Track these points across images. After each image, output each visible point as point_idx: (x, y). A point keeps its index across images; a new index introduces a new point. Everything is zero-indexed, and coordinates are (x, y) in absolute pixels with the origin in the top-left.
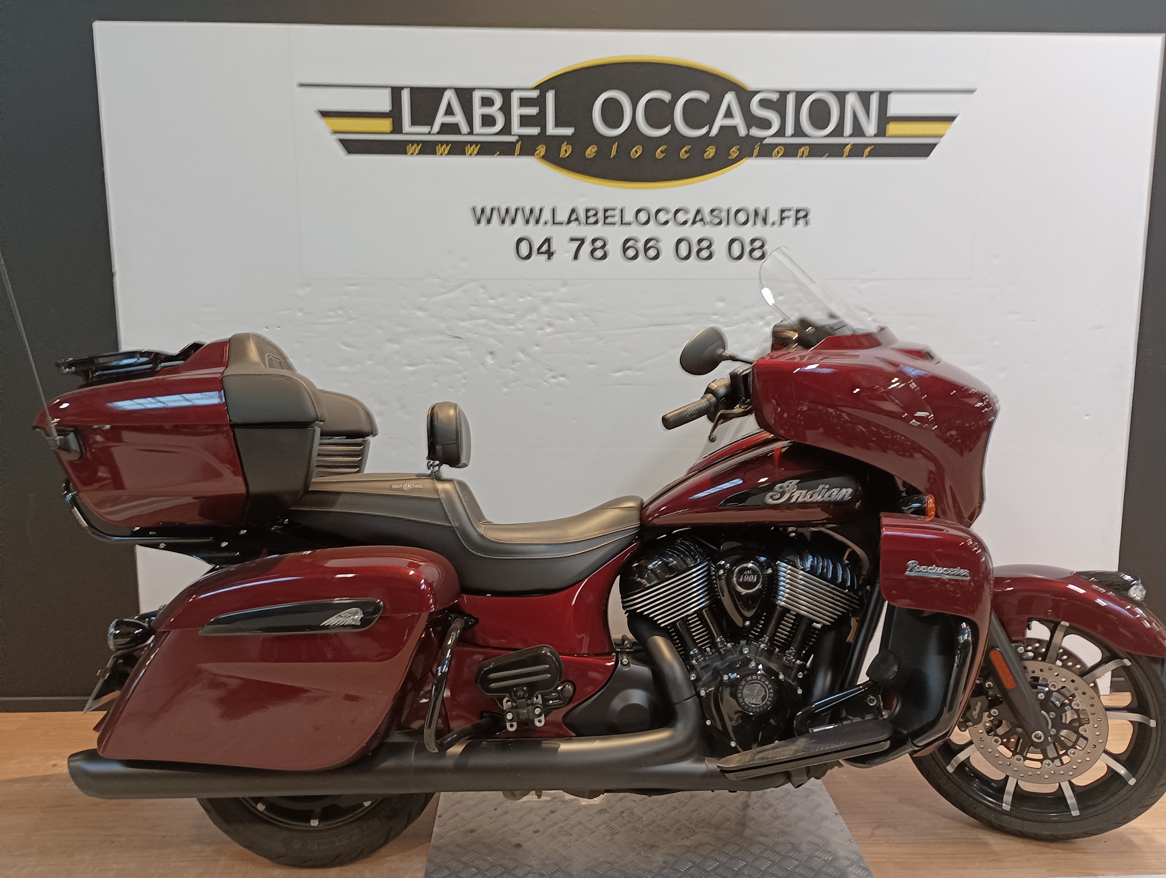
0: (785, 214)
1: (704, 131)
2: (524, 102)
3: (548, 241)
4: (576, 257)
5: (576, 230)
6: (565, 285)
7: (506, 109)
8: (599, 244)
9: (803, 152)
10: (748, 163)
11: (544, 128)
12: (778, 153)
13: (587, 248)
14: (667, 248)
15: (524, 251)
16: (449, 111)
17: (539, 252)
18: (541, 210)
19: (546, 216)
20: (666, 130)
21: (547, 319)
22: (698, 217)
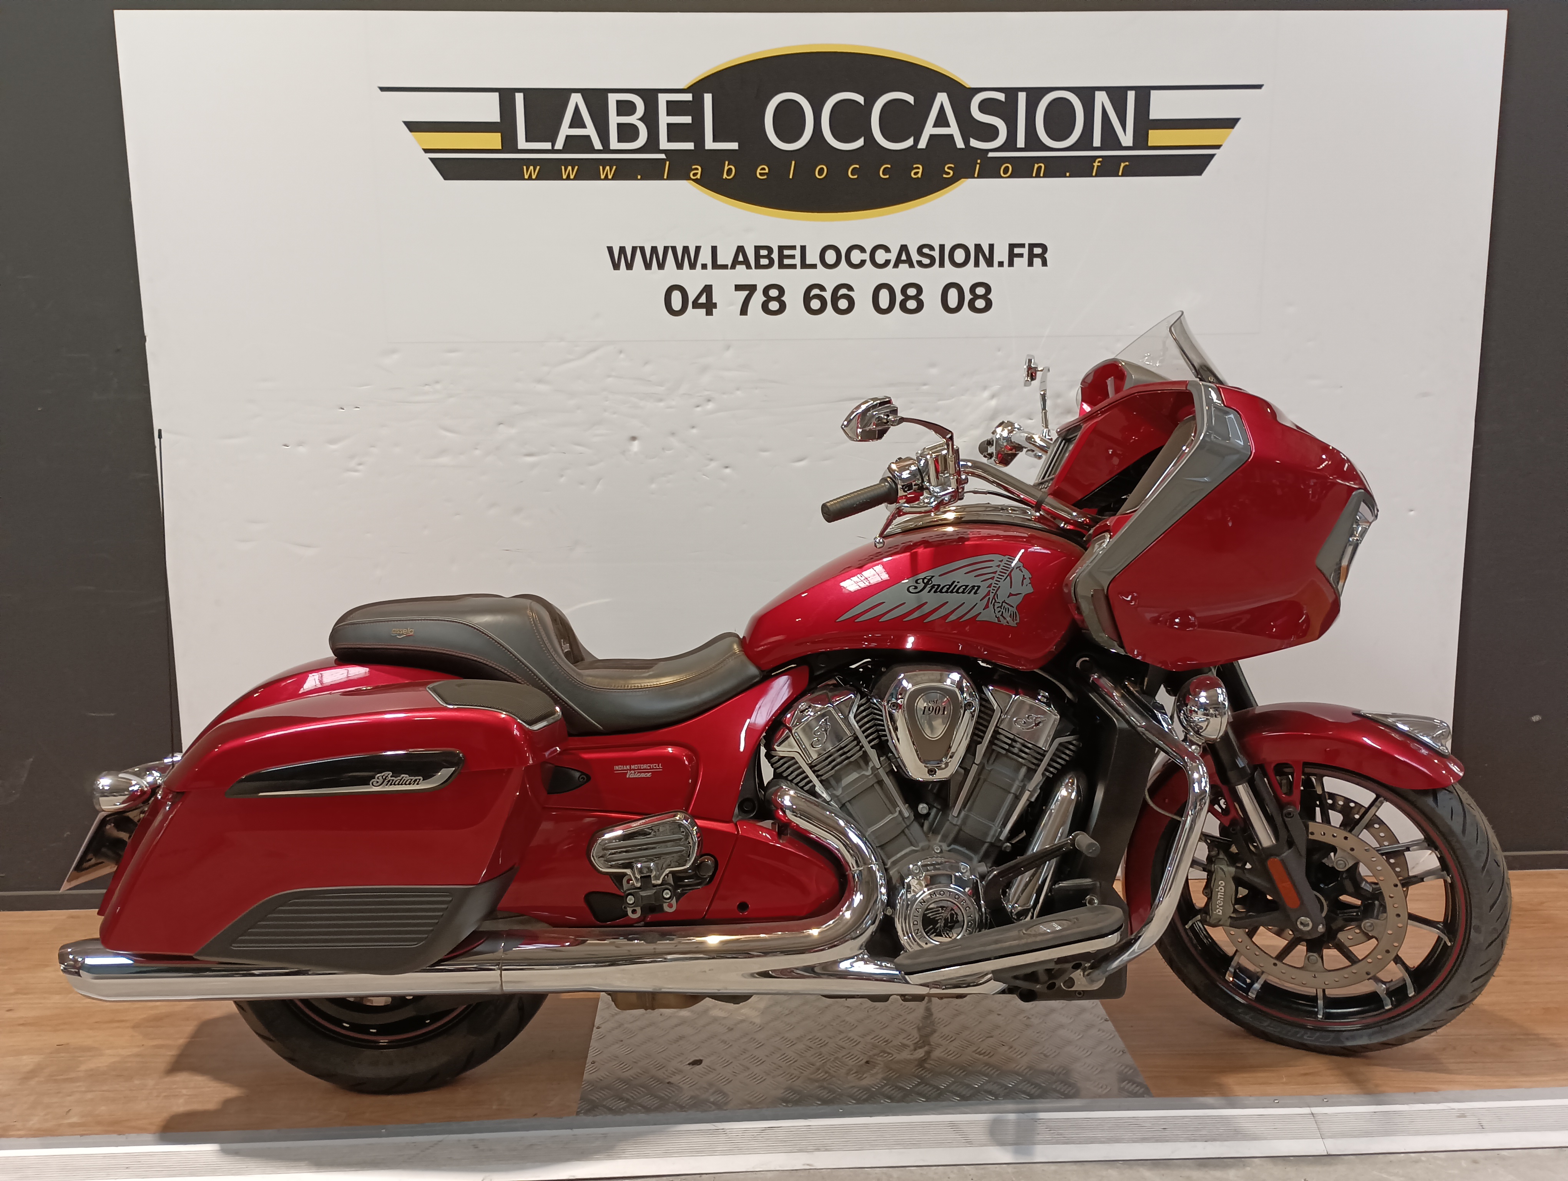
0: (1017, 251)
1: (910, 142)
2: (673, 108)
3: (708, 290)
4: (744, 311)
5: (743, 275)
6: (728, 347)
7: (650, 117)
8: (774, 293)
9: (1039, 168)
10: (967, 185)
11: (700, 141)
12: (1006, 170)
13: (758, 298)
14: (863, 298)
15: (677, 304)
16: (578, 121)
17: (696, 305)
18: (698, 249)
19: (705, 257)
20: (860, 143)
21: (706, 393)
22: (903, 257)
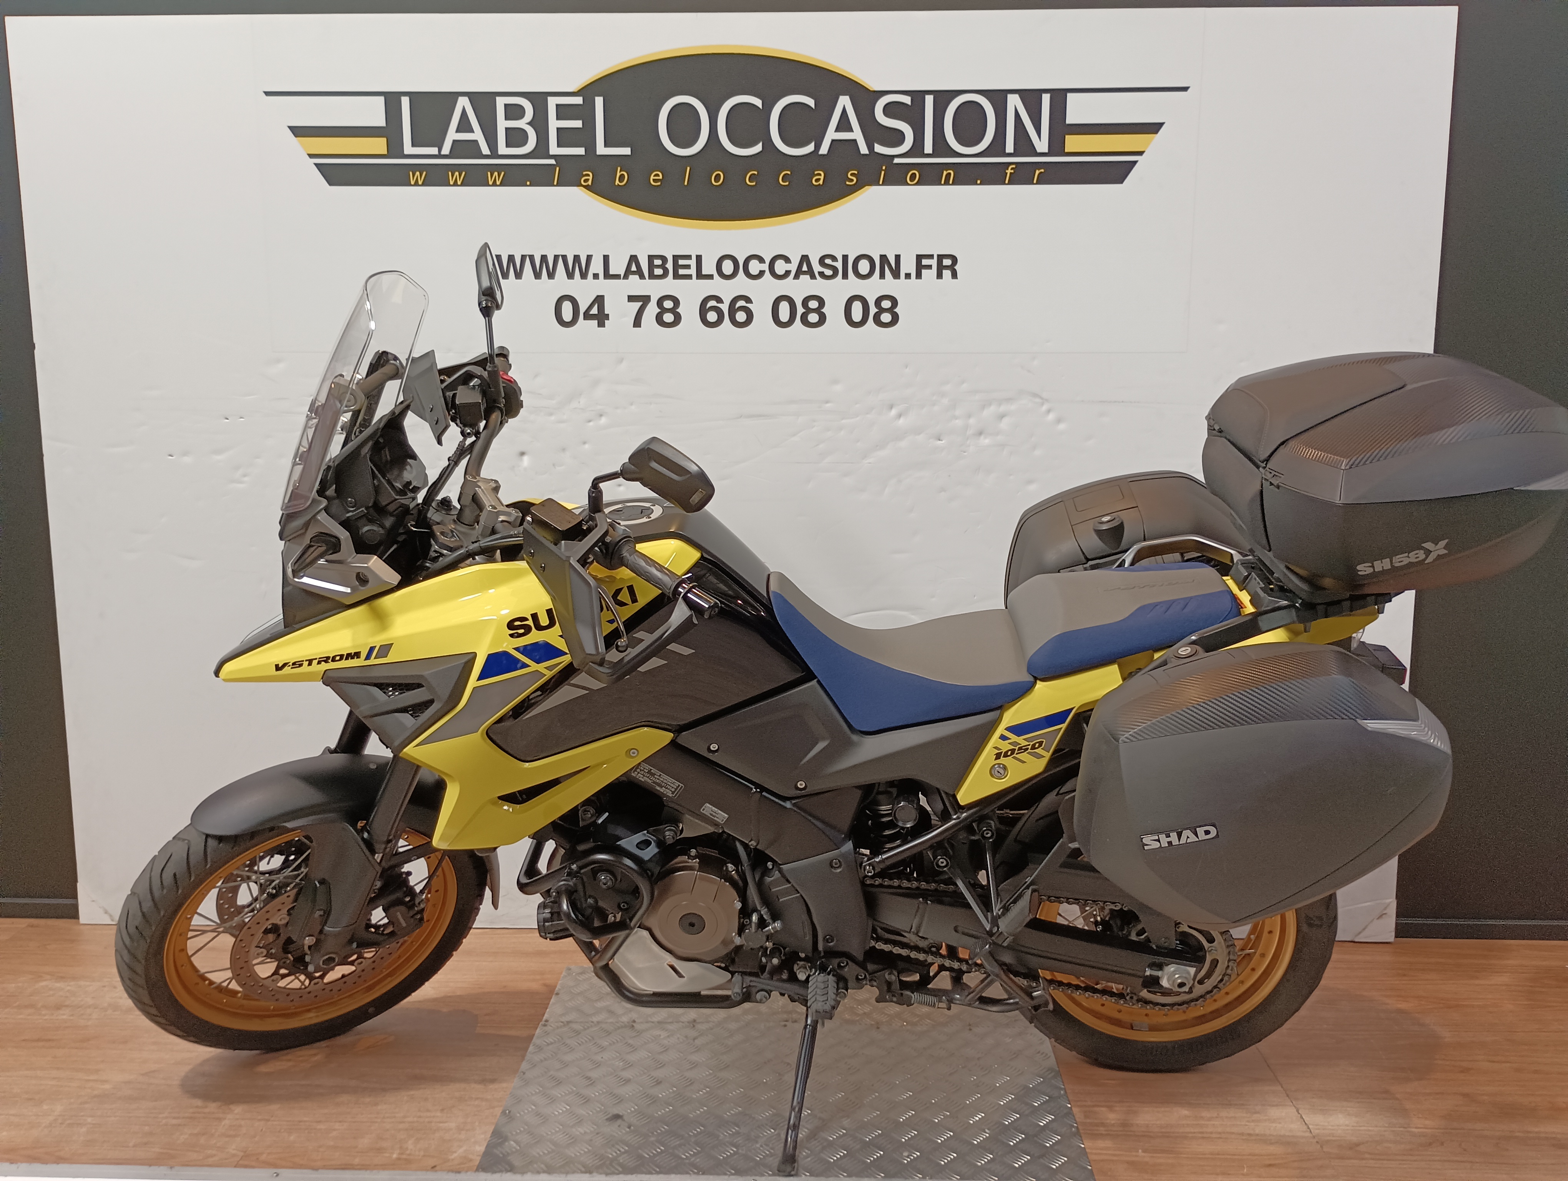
0: (925, 262)
1: (810, 148)
2: (563, 112)
3: (599, 300)
4: (637, 323)
5: (636, 285)
6: (621, 360)
7: (539, 122)
8: (668, 304)
9: (949, 175)
10: (871, 193)
11: (591, 147)
12: (913, 177)
13: (652, 309)
14: (762, 310)
15: (567, 315)
16: (465, 125)
17: (587, 316)
18: (589, 258)
19: (597, 266)
20: (758, 148)
21: (599, 407)
22: (804, 267)
